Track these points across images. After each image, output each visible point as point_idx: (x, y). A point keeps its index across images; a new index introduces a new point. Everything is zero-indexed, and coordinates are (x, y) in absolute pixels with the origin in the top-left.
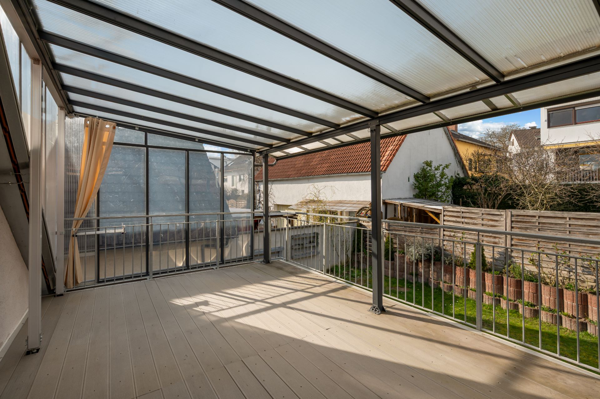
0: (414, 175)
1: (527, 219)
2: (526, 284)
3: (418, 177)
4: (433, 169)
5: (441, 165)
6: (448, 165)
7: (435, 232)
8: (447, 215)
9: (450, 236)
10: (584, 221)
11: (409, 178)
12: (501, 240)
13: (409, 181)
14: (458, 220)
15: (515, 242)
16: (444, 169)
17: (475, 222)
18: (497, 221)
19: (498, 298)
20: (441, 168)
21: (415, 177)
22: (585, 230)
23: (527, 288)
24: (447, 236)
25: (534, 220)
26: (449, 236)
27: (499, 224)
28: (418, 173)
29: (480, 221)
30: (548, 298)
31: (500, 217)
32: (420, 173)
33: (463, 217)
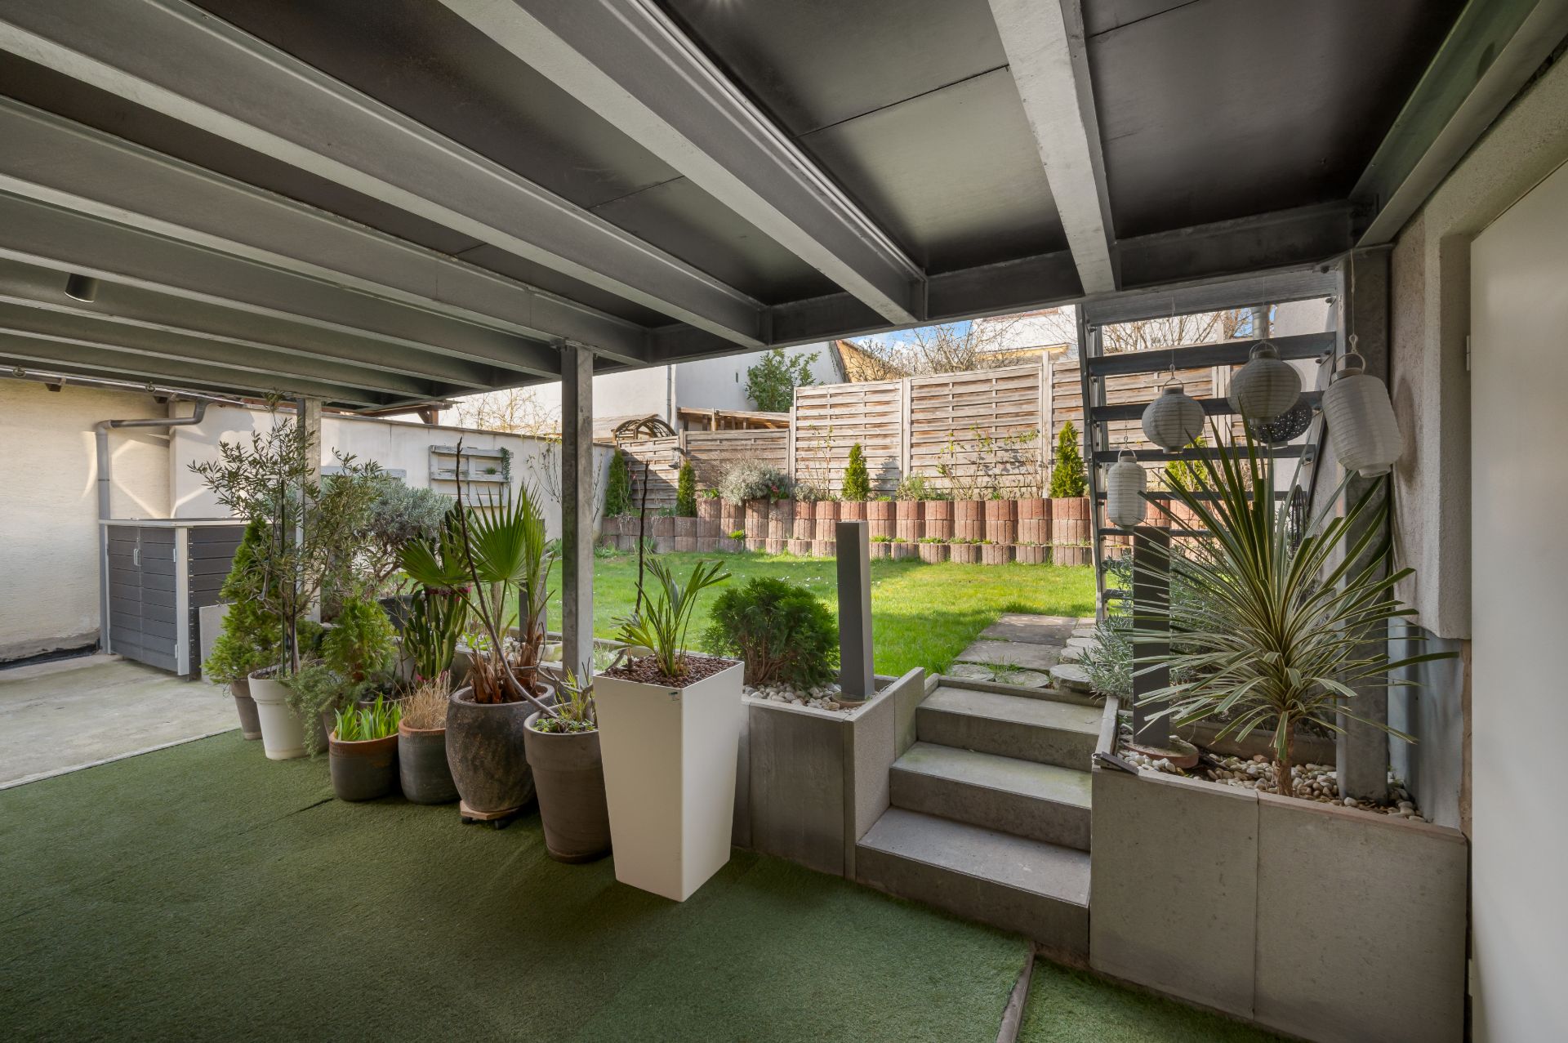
0: (749, 371)
1: (936, 391)
2: (930, 506)
3: (756, 376)
4: (787, 361)
5: (803, 355)
6: (816, 356)
7: (780, 444)
8: (802, 407)
9: (809, 449)
10: (1016, 381)
11: (737, 375)
12: (894, 439)
13: (737, 381)
14: (822, 412)
15: (917, 439)
16: (807, 362)
17: (853, 410)
18: (887, 403)
19: (887, 543)
20: (802, 361)
21: (750, 375)
22: (1016, 396)
23: (933, 511)
24: (803, 449)
25: (946, 391)
26: (806, 451)
27: (892, 407)
28: (757, 367)
29: (861, 409)
30: (963, 522)
31: (893, 394)
32: (759, 366)
33: (832, 406)
